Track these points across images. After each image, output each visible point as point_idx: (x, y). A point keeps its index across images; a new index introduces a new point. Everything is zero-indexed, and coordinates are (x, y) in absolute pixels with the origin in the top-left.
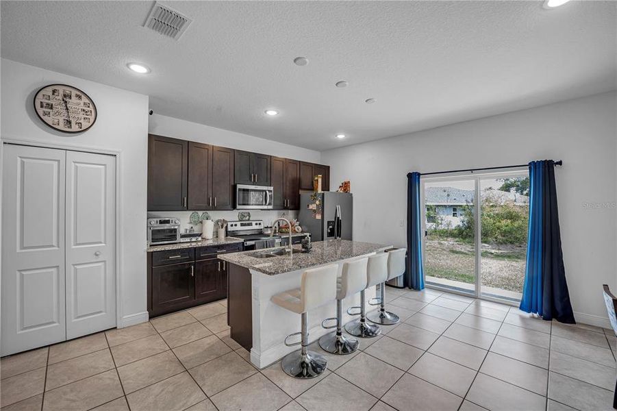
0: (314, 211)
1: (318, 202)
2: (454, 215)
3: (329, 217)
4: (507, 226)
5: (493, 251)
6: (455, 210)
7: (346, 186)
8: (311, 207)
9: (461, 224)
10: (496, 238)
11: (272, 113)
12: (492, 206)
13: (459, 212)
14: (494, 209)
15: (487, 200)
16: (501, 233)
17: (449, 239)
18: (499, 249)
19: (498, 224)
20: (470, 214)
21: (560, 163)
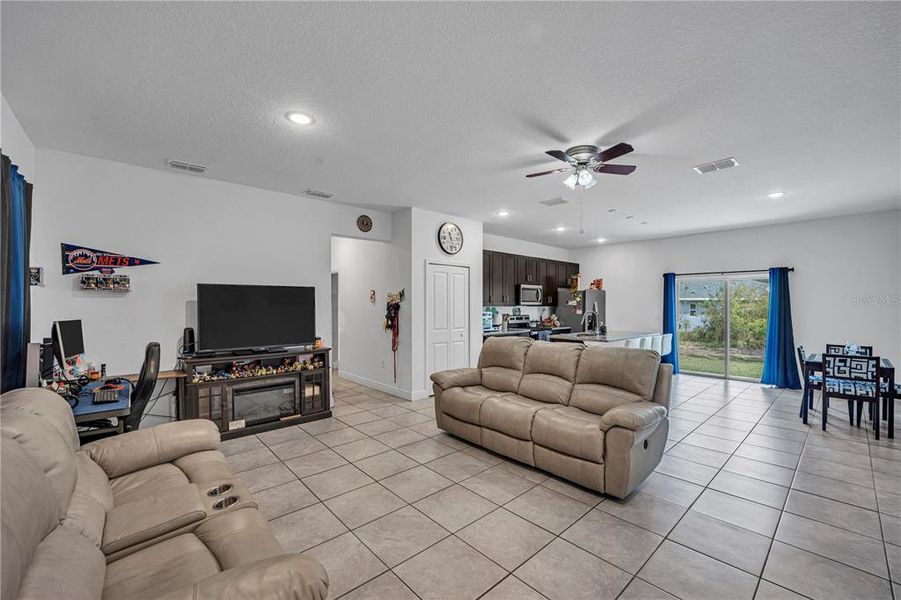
0: (575, 307)
1: (578, 299)
2: (692, 313)
3: (589, 312)
4: (762, 327)
5: (743, 356)
6: (693, 306)
7: (598, 283)
8: (570, 303)
9: (702, 325)
10: (748, 341)
11: (561, 229)
12: (744, 302)
13: (698, 309)
14: (746, 305)
15: (736, 294)
16: (754, 335)
17: (687, 343)
18: (750, 354)
19: (750, 324)
20: (715, 312)
21: (793, 270)
